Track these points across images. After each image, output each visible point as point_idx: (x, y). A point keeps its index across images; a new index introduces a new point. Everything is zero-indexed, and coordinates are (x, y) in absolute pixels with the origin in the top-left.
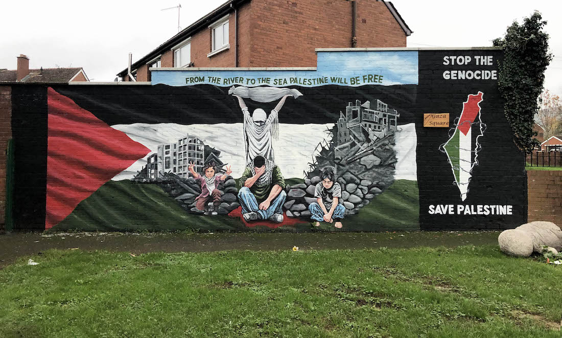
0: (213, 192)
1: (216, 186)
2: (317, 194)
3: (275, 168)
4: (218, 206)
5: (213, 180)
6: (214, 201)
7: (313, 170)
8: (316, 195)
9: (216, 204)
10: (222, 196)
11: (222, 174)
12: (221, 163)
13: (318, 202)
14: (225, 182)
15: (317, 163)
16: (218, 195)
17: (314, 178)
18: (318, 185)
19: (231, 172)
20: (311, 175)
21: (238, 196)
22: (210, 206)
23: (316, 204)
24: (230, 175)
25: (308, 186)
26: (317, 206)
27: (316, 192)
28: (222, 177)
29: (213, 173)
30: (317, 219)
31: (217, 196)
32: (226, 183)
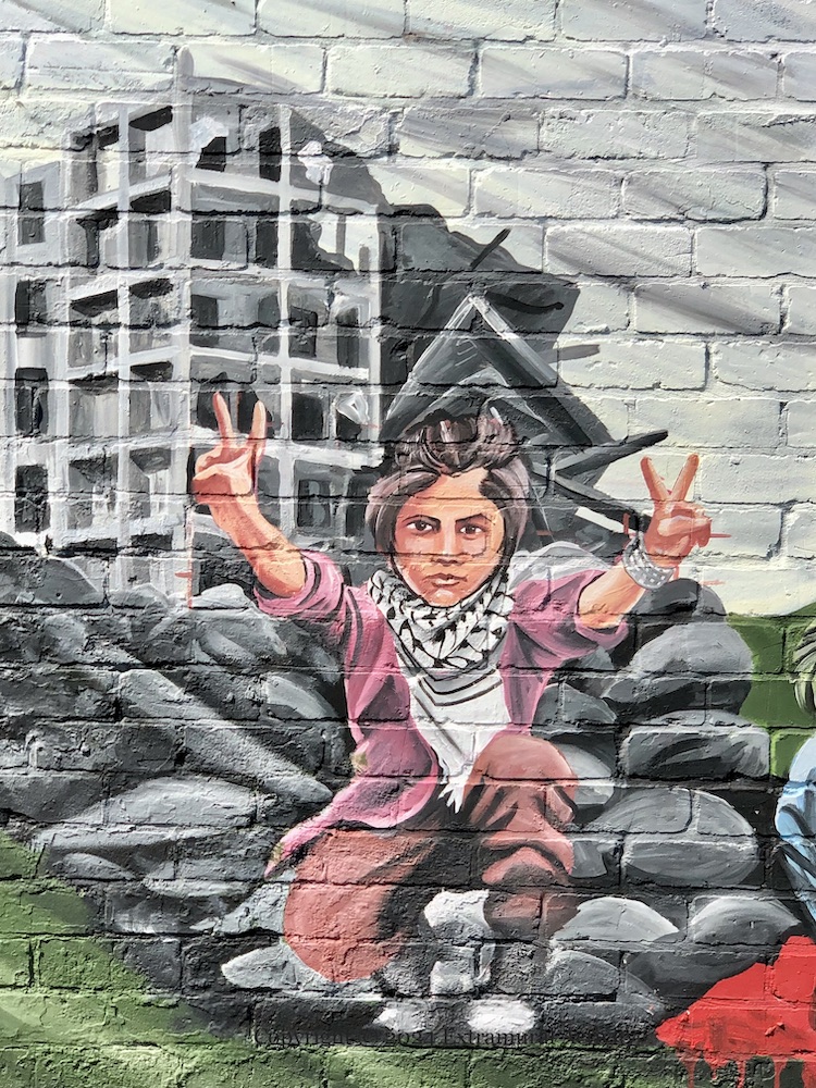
0: (484, 771)
1: (516, 703)
4: (532, 936)
5: (483, 630)
6: (497, 873)
9: (518, 909)
10: (586, 816)
11: (588, 563)
14: (623, 655)
16: (542, 805)
19: (703, 535)
21: (783, 823)
22: (449, 929)
24: (685, 570)
28: (589, 598)
29: (483, 552)
31: (528, 817)
32: (647, 659)
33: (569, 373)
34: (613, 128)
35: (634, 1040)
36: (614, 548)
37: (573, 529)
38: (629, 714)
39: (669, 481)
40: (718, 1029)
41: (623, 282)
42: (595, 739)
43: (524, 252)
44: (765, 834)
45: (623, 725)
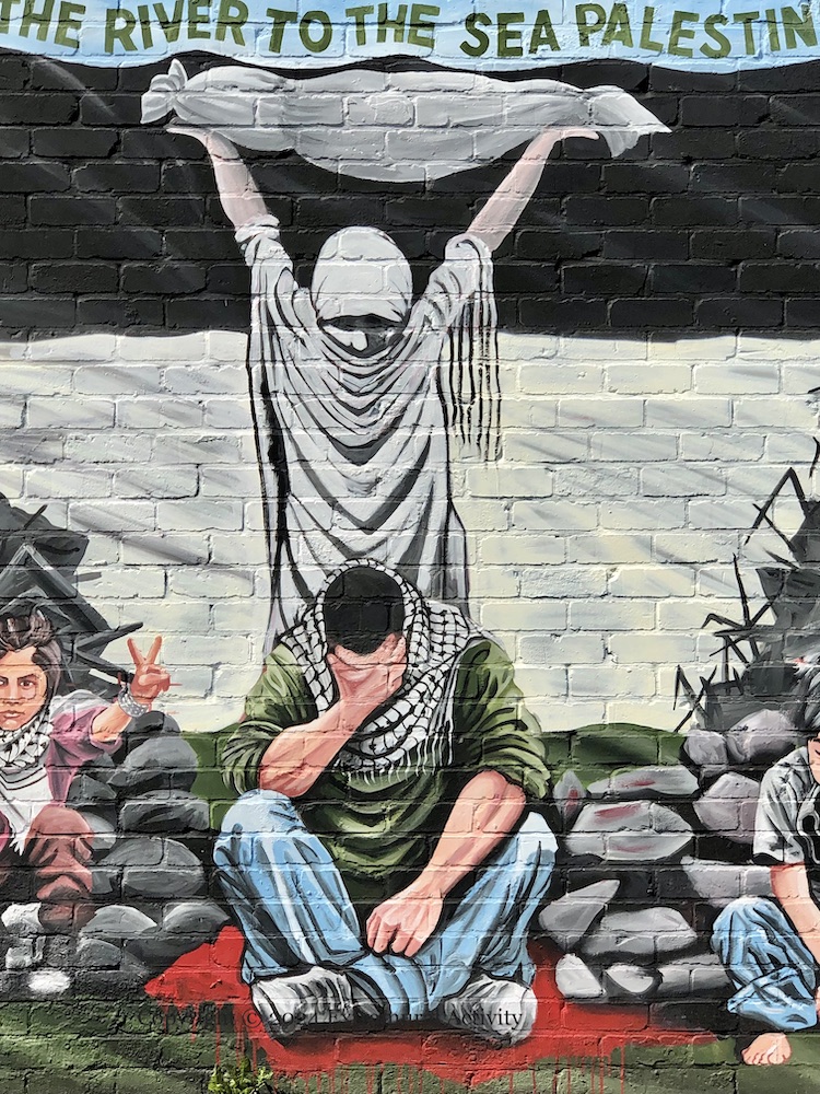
0: (37, 829)
1: (56, 787)
2: (771, 837)
3: (478, 652)
4: (69, 931)
5: (35, 743)
6: (45, 893)
7: (741, 668)
8: (763, 841)
9: (59, 915)
10: (99, 855)
11: (97, 702)
12: (88, 622)
13: (782, 894)
14: (119, 757)
15: (769, 619)
16: (73, 849)
17: (752, 721)
18: (774, 774)
19: (166, 684)
20: (727, 705)
21: (218, 857)
22: (17, 927)
23: (763, 905)
24: (155, 706)
25: (706, 783)
26: (769, 924)
27: (761, 823)
28: (98, 724)
29: (34, 697)
30: (775, 1013)
31: (64, 857)
32: (133, 760)
33: (84, 589)
34: (108, 445)
35: (131, 993)
36: (112, 693)
37: (88, 682)
38: (124, 793)
39: (144, 653)
40: (182, 984)
41: (115, 535)
42: (104, 808)
43: (56, 518)
44: (208, 864)
45: (121, 800)
